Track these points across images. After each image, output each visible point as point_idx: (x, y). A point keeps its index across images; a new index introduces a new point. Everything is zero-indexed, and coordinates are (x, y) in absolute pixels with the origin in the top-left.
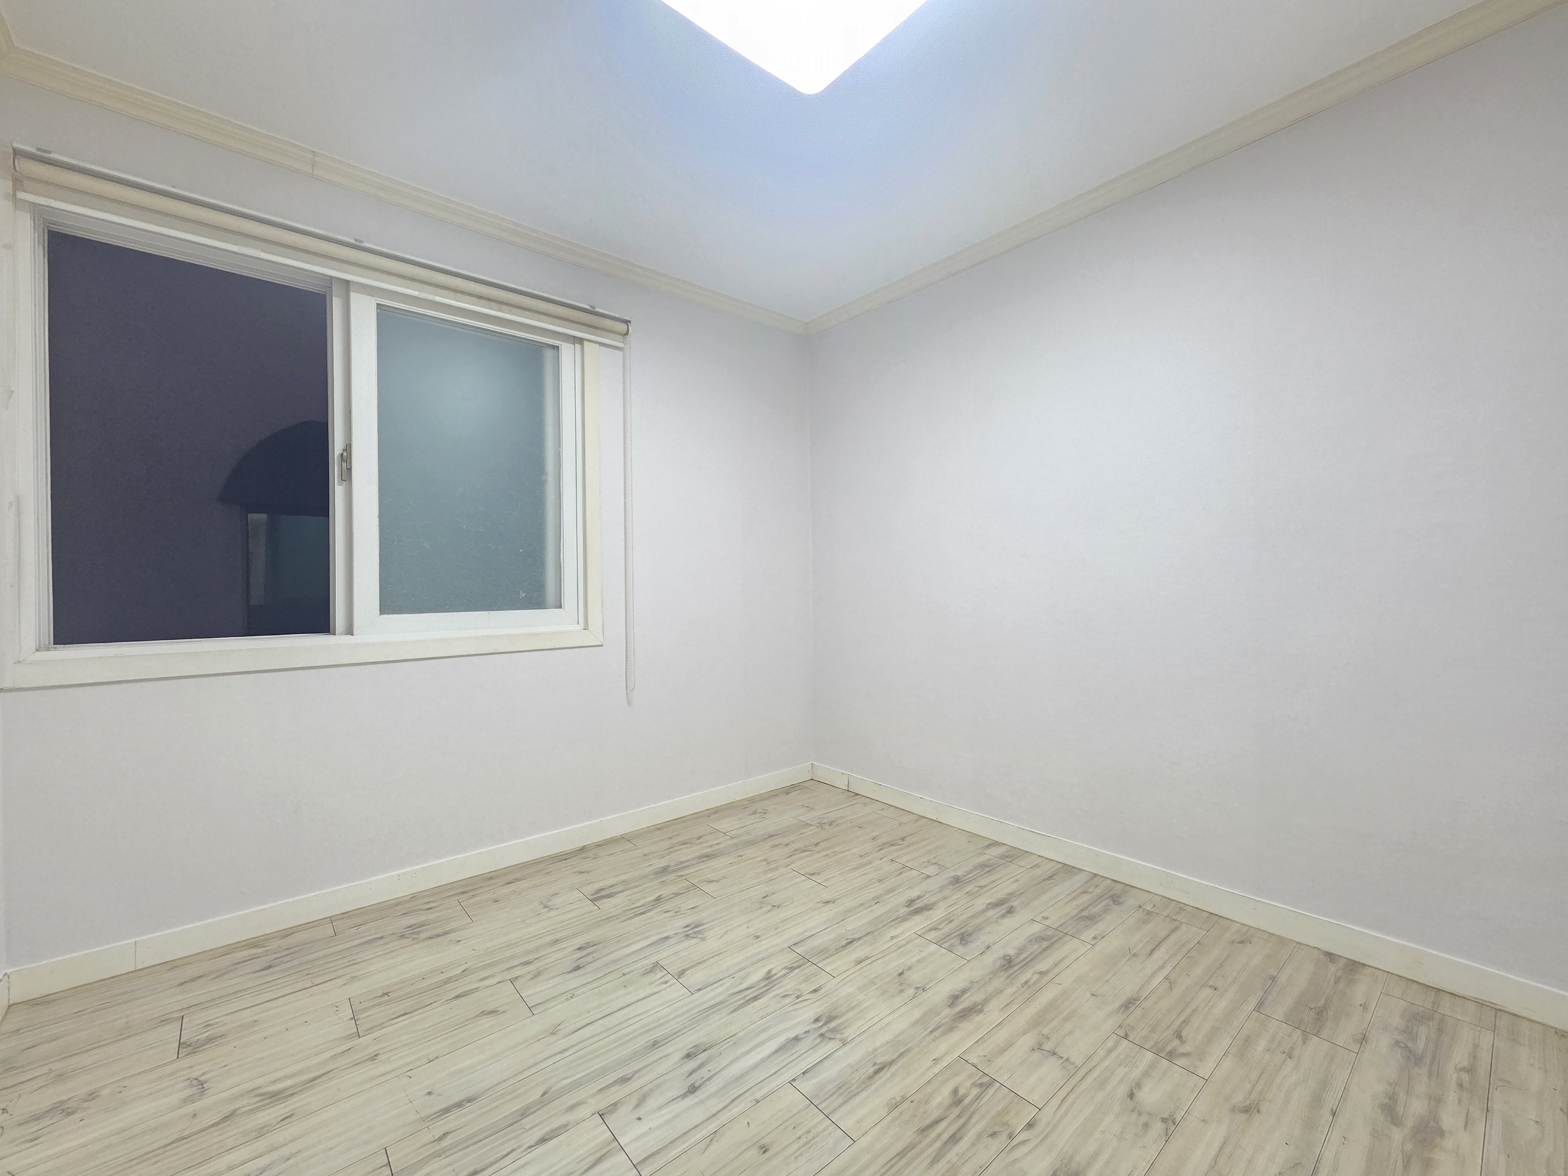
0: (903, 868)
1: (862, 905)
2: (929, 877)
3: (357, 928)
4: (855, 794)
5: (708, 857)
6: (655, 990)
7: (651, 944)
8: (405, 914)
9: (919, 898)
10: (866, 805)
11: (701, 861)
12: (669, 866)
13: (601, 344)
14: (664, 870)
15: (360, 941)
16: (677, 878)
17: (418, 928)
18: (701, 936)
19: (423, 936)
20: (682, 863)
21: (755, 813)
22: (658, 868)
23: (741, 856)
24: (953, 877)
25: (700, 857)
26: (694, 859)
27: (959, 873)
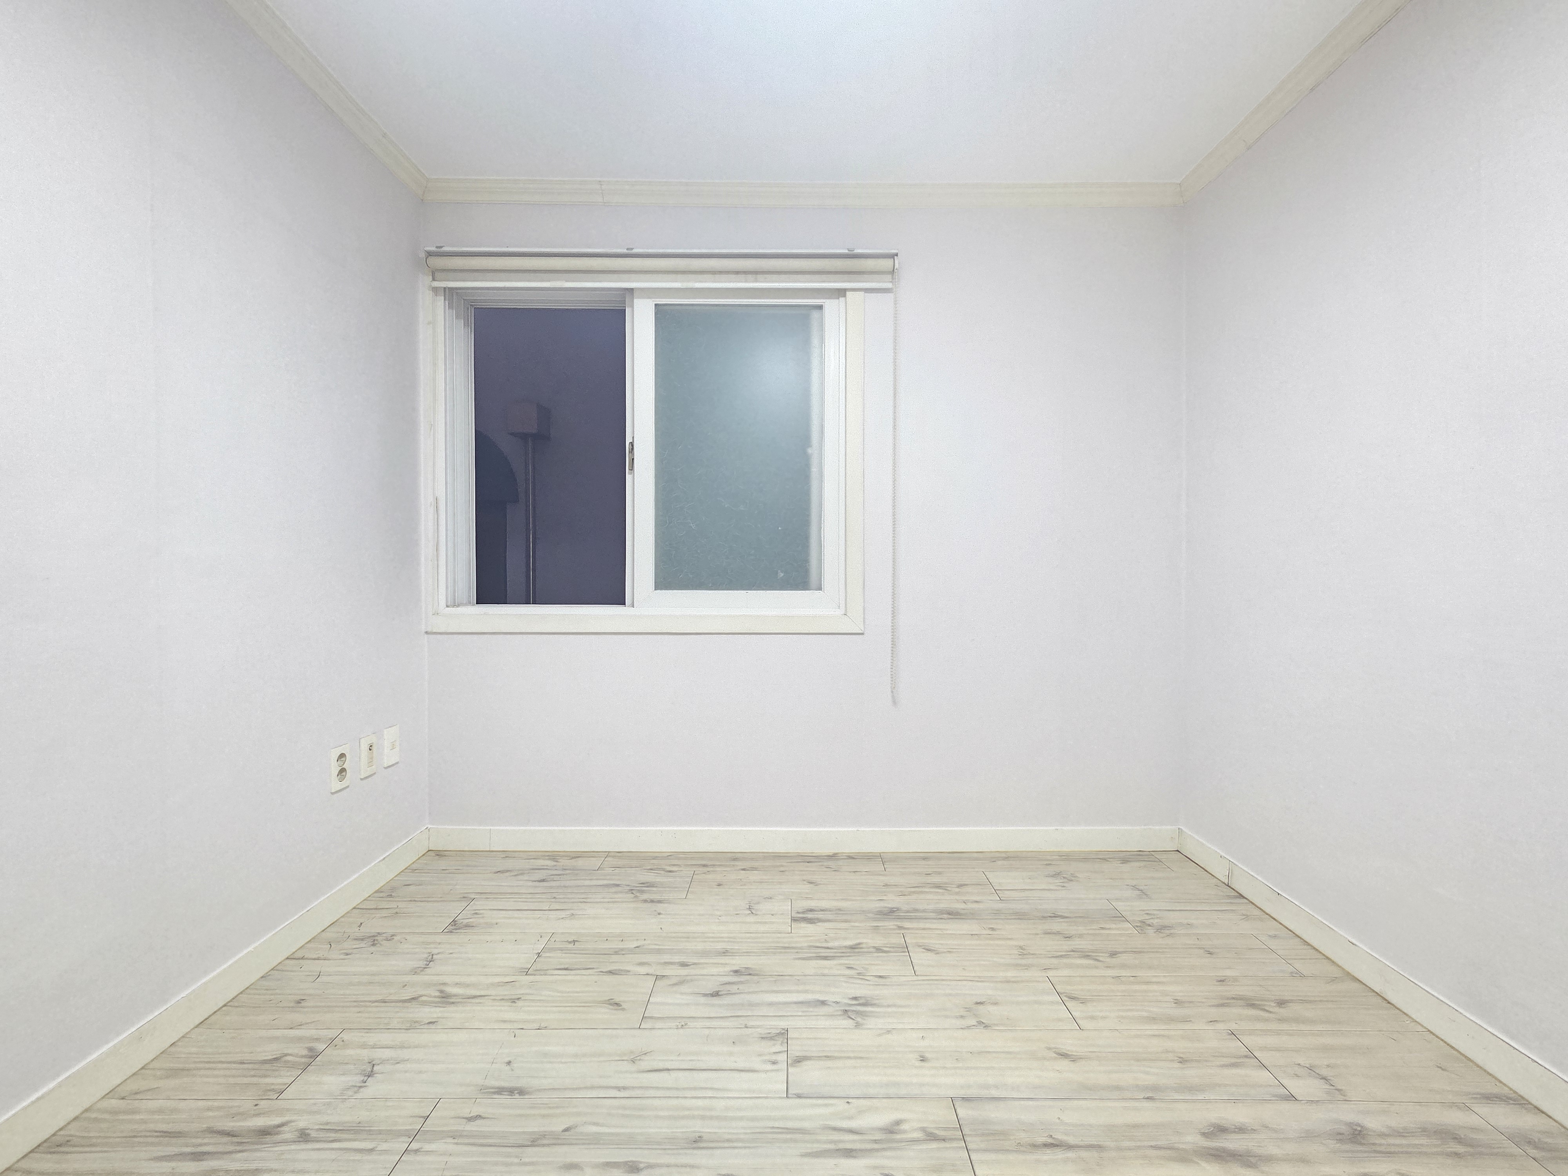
0: (1246, 1057)
1: (1118, 1088)
2: (1291, 1098)
3: (613, 869)
4: (1237, 894)
5: (953, 915)
6: (757, 1066)
7: (801, 1003)
8: (651, 869)
9: (1241, 1130)
10: (1247, 917)
11: (938, 917)
12: (898, 909)
13: (867, 290)
14: (890, 912)
15: (605, 882)
16: (896, 929)
17: (648, 887)
18: (859, 1019)
19: (645, 896)
20: (916, 910)
21: (1056, 875)
22: (886, 907)
23: (993, 929)
24: (1350, 1124)
25: (941, 912)
26: (934, 911)
27: (1372, 1123)
